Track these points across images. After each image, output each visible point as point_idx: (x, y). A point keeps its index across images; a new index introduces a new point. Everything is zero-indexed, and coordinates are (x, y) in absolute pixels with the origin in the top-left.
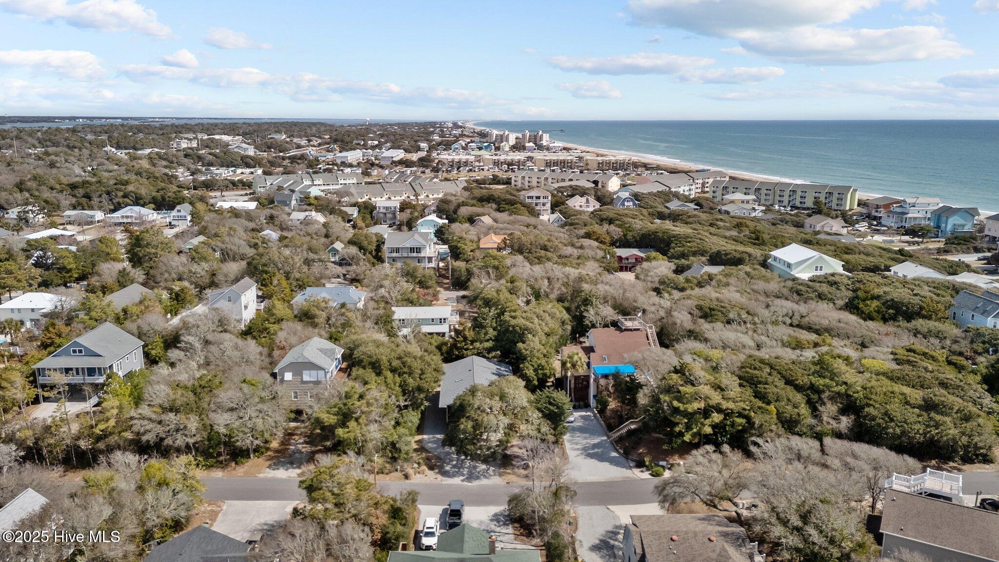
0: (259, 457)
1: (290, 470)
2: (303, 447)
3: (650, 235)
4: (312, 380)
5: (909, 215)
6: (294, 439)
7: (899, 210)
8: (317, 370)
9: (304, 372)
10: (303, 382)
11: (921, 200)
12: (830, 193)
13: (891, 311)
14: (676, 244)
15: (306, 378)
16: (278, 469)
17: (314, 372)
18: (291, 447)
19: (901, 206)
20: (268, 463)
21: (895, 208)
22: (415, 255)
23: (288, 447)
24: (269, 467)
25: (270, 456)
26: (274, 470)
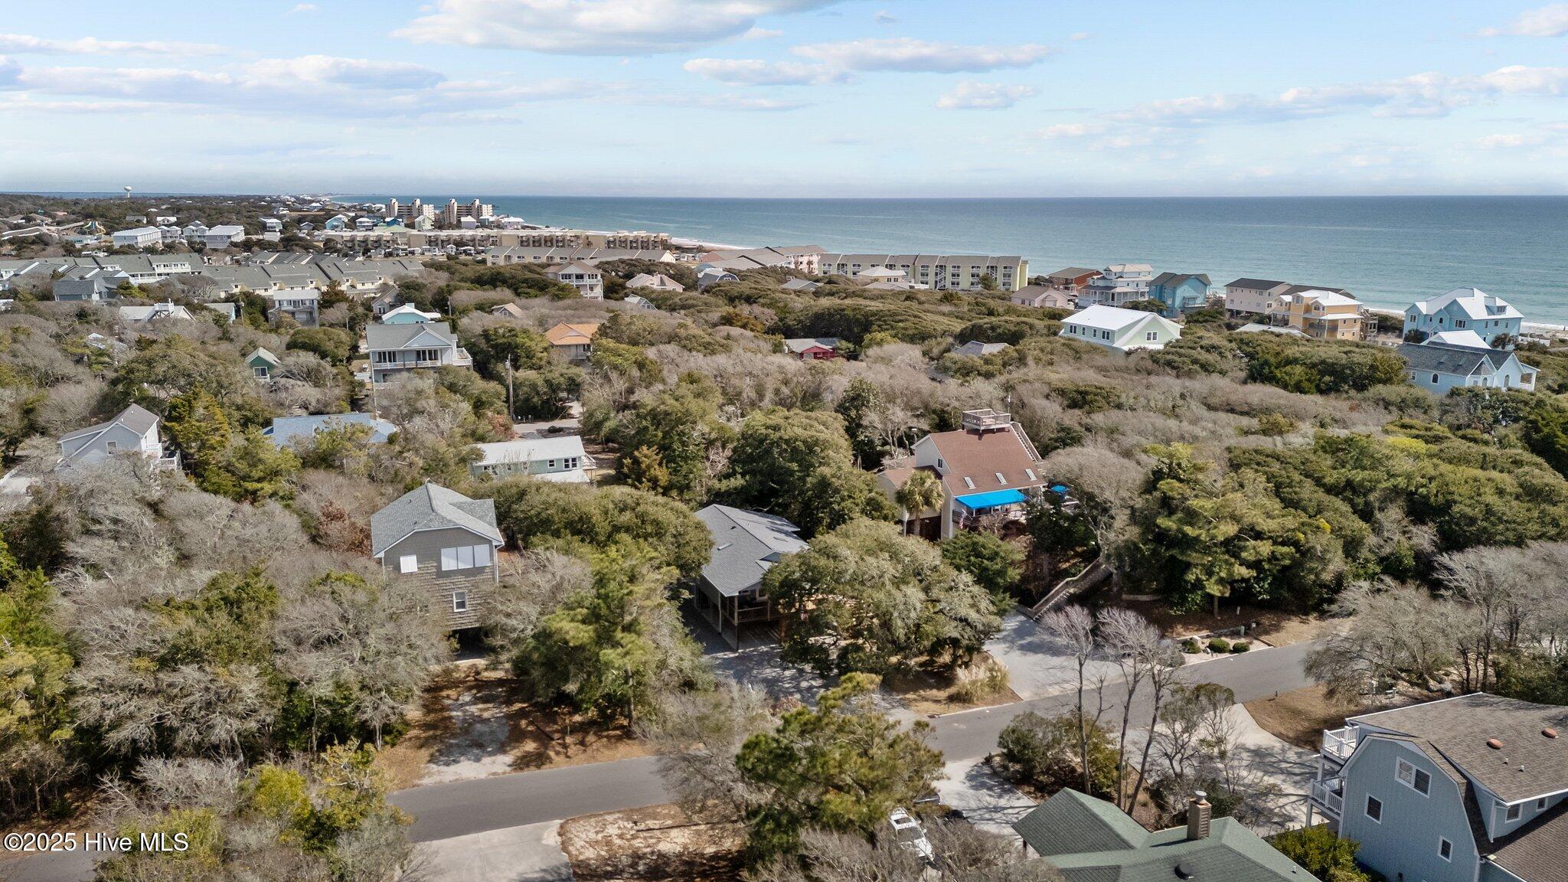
0: (393, 745)
1: (486, 760)
2: (481, 710)
3: (830, 314)
4: (462, 566)
5: (1118, 290)
6: (448, 697)
7: (1101, 283)
8: (473, 544)
9: (444, 551)
10: (441, 574)
11: (1129, 268)
12: (992, 267)
13: (1327, 378)
14: (879, 326)
15: (448, 563)
16: (455, 762)
17: (465, 551)
18: (454, 713)
19: (1103, 278)
20: (424, 753)
21: (1095, 281)
22: (428, 363)
23: (446, 714)
24: (432, 759)
25: (417, 738)
26: (447, 764)
